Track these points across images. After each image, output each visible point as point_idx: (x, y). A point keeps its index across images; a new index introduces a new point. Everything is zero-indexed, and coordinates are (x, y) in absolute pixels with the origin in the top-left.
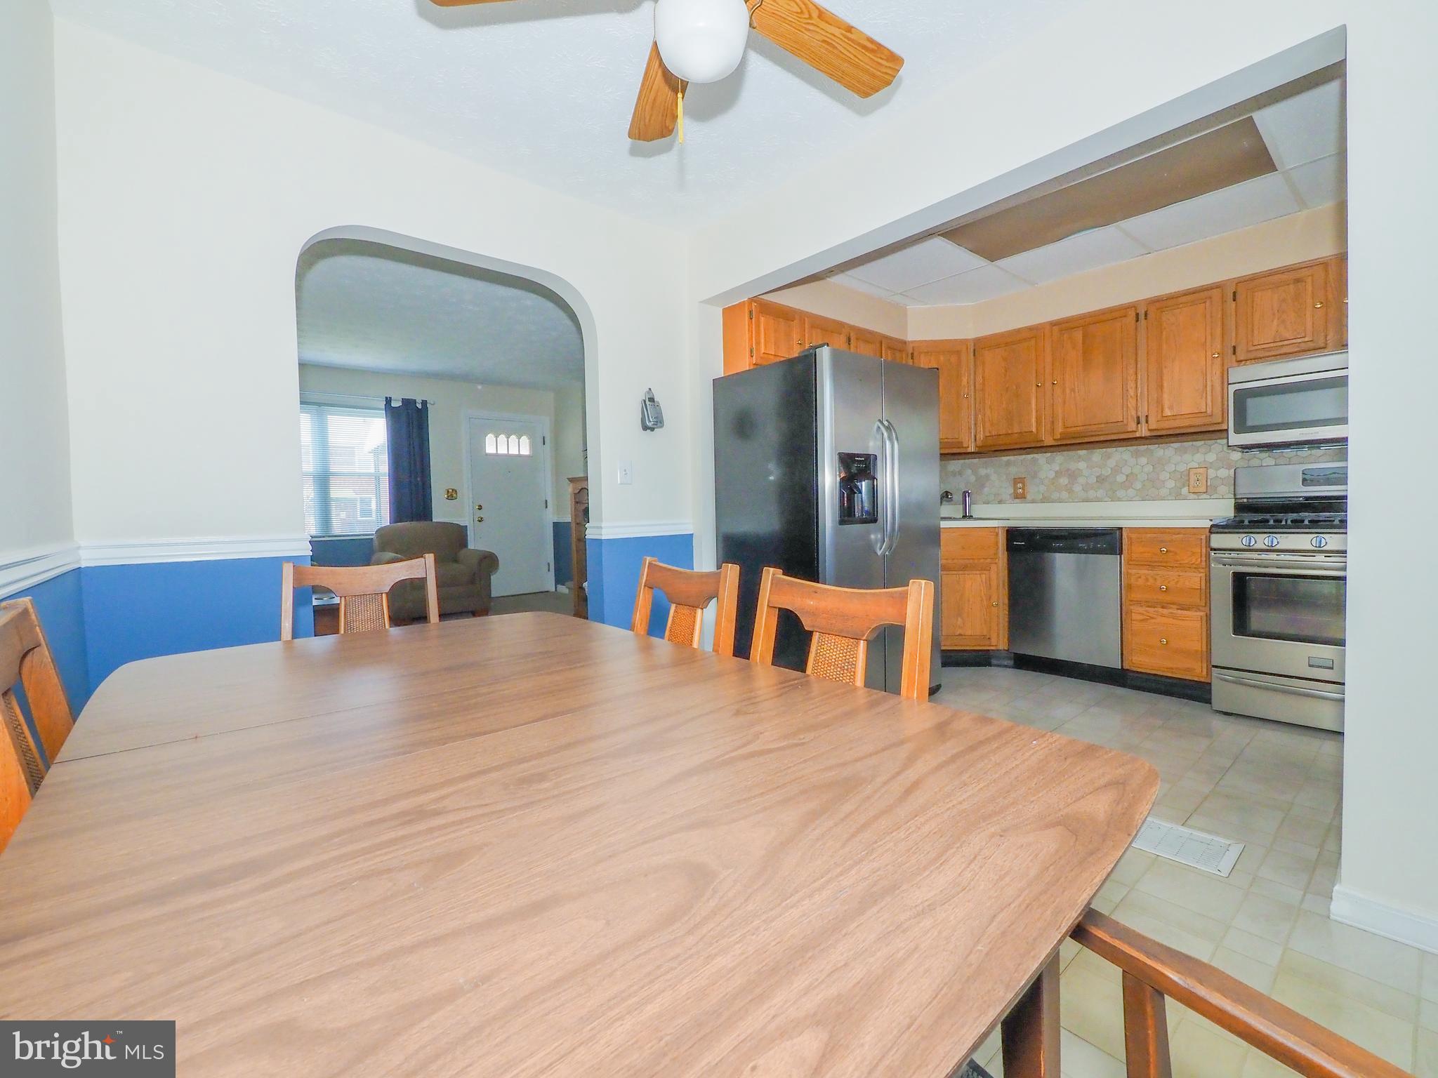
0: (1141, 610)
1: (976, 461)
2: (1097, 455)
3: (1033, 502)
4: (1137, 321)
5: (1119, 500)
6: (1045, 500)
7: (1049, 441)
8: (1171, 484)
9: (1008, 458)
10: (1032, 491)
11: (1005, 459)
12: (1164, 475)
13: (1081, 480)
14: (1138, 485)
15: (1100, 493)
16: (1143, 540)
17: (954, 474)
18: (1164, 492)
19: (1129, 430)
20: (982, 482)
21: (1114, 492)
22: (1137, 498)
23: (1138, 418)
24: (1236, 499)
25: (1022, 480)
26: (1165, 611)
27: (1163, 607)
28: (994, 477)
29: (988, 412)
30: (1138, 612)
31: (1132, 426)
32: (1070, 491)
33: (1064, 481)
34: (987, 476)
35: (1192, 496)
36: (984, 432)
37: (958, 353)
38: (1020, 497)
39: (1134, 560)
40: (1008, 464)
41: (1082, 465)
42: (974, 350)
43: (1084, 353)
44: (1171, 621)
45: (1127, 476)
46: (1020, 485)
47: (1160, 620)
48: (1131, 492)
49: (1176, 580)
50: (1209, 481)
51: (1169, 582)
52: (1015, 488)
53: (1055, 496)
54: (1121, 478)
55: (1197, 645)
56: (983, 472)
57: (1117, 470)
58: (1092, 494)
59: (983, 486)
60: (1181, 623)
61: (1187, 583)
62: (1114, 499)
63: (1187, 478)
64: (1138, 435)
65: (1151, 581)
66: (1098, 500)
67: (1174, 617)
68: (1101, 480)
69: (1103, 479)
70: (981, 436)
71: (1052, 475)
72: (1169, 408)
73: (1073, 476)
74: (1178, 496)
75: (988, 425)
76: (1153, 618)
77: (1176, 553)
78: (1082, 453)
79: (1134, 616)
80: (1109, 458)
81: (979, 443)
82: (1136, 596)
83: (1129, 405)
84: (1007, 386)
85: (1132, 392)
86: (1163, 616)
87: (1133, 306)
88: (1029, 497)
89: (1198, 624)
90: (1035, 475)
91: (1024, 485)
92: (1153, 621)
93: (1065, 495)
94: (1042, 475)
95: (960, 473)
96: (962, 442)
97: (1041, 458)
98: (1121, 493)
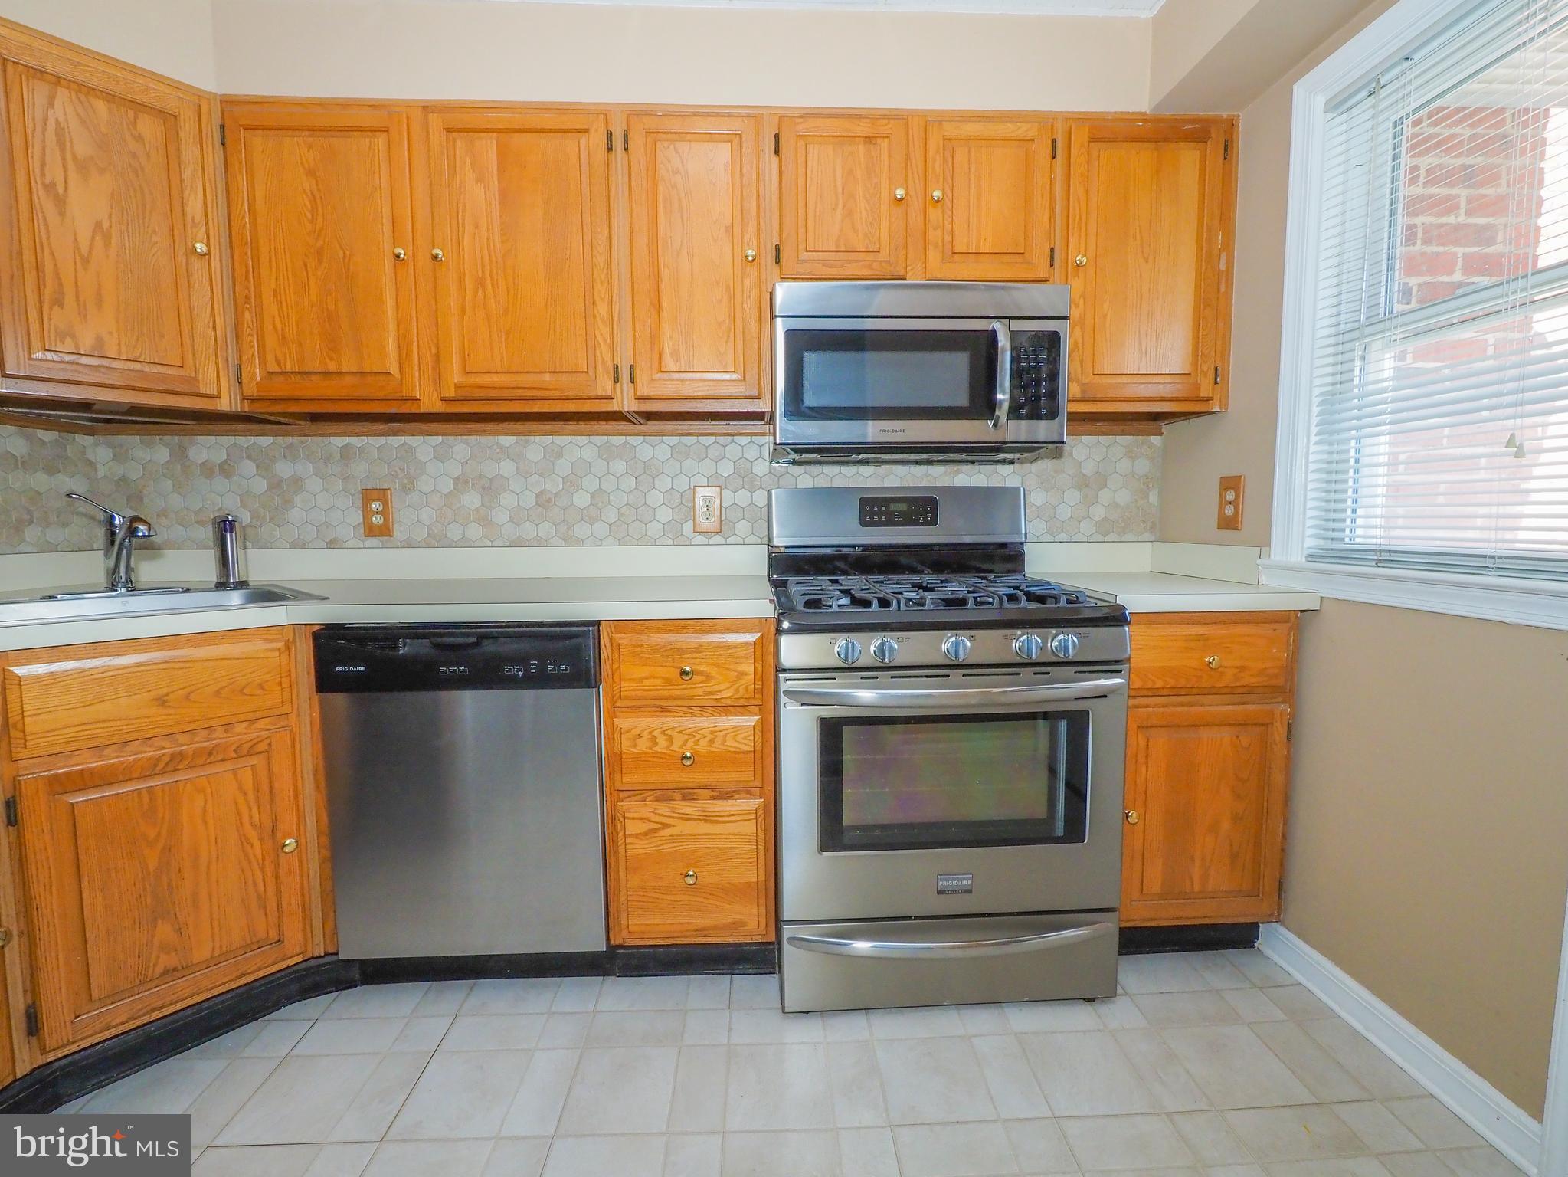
0: (645, 811)
1: (265, 441)
2: (538, 445)
3: (409, 544)
4: (610, 149)
5: (580, 543)
6: (436, 540)
7: (430, 403)
8: (665, 514)
9: (346, 440)
10: (405, 517)
11: (339, 441)
12: (655, 498)
13: (507, 500)
14: (612, 516)
15: (545, 529)
16: (644, 648)
17: (207, 470)
18: (654, 529)
19: (600, 393)
20: (283, 491)
21: (570, 527)
22: (610, 540)
23: (616, 368)
24: (770, 546)
25: (382, 495)
26: (689, 808)
27: (684, 798)
28: (314, 484)
29: (271, 308)
30: (637, 816)
31: (605, 386)
32: (485, 522)
33: (472, 500)
34: (297, 481)
35: (700, 538)
36: (263, 362)
37: (168, 119)
38: (378, 532)
39: (628, 698)
40: (346, 453)
41: (507, 468)
42: (222, 127)
43: (503, 194)
44: (703, 828)
45: (592, 496)
46: (376, 506)
47: (681, 828)
48: (600, 529)
49: (710, 737)
50: (723, 510)
51: (696, 743)
52: (367, 512)
53: (455, 532)
54: (581, 499)
55: (748, 872)
56: (284, 469)
57: (572, 483)
58: (529, 530)
59: (288, 504)
60: (718, 829)
61: (730, 742)
62: (570, 540)
63: (690, 505)
64: (614, 406)
65: (662, 742)
66: (540, 543)
67: (706, 818)
68: (544, 501)
69: (549, 501)
70: (255, 372)
71: (447, 486)
72: (672, 354)
73: (491, 489)
74: (678, 539)
75: (271, 342)
76: (665, 826)
77: (709, 677)
78: (507, 440)
79: (632, 827)
80: (559, 456)
81: (251, 390)
82: (631, 779)
83: (599, 338)
84: (320, 243)
85: (602, 309)
86: (687, 818)
87: (603, 112)
88: (399, 532)
89: (749, 828)
90: (409, 487)
91: (385, 503)
92: (667, 832)
93: (474, 531)
94: (425, 484)
95: (226, 469)
96: (196, 379)
97: (423, 445)
98: (581, 530)
